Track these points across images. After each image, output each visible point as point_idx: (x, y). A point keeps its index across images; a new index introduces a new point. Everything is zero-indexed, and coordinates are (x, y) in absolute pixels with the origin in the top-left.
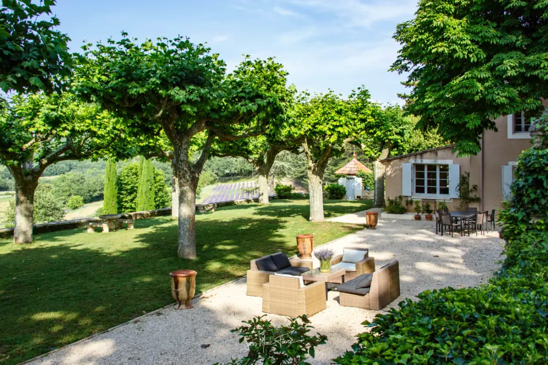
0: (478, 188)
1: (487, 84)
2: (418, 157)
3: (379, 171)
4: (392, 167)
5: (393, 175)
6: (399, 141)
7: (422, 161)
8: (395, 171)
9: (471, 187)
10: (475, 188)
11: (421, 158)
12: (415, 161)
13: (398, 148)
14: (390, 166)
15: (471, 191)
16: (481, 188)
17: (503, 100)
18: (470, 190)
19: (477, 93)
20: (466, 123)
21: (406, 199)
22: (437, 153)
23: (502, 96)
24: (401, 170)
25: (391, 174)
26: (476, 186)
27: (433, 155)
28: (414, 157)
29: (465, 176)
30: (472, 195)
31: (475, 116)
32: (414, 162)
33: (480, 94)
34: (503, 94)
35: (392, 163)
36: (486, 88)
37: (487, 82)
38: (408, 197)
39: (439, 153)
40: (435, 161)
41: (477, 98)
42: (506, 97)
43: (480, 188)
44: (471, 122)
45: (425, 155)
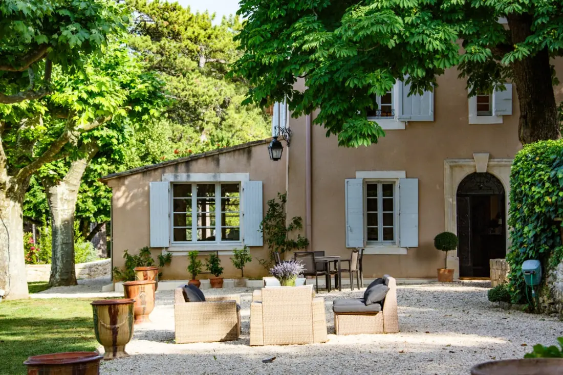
0: (303, 223)
1: (408, 19)
2: (182, 168)
3: (66, 207)
4: (129, 189)
5: (129, 207)
6: (115, 141)
7: (188, 176)
8: (134, 197)
9: (289, 222)
10: (297, 222)
11: (188, 171)
12: (176, 177)
13: (108, 157)
14: (123, 188)
15: (291, 228)
16: (309, 222)
17: (437, 45)
18: (287, 226)
19: (393, 34)
20: (369, 86)
21: (158, 253)
22: (218, 161)
23: (436, 39)
24: (147, 195)
25: (125, 205)
26: (300, 218)
27: (212, 165)
28: (172, 168)
29: (278, 201)
30: (292, 236)
31: (383, 75)
32: (172, 180)
33: (395, 37)
34: (436, 36)
35: (126, 182)
36: (408, 26)
37: (409, 16)
38: (161, 248)
39: (223, 159)
40: (215, 176)
41: (392, 43)
42: (441, 41)
43: (306, 222)
44: (377, 85)
45: (195, 165)
